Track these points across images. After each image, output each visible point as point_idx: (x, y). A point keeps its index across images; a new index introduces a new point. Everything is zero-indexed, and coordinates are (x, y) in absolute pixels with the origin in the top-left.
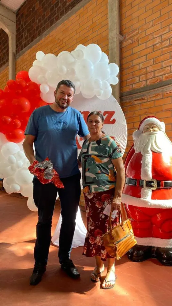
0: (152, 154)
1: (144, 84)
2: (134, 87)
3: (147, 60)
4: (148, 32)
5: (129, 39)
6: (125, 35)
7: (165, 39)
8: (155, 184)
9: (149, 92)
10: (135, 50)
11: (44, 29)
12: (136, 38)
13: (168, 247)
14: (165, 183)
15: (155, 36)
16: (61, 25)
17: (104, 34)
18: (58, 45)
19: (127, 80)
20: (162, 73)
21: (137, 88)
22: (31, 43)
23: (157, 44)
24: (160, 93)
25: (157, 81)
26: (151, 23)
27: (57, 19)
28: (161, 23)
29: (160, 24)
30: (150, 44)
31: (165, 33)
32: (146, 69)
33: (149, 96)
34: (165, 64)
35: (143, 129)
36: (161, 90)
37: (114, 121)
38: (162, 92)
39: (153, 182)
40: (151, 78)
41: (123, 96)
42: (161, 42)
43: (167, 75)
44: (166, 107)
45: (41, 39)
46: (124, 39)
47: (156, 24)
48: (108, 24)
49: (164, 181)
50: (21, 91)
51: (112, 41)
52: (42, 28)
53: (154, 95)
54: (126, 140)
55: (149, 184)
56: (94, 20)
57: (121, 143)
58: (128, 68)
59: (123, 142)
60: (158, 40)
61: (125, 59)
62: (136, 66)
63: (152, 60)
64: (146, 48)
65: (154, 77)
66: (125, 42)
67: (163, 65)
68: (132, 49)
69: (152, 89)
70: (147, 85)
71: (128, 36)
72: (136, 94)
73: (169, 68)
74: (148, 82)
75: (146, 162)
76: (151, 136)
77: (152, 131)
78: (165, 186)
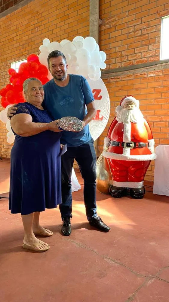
0: (131, 124)
2: (110, 67)
3: (123, 45)
4: (125, 20)
5: (108, 23)
6: (104, 20)
7: (137, 29)
8: (133, 145)
9: (123, 73)
10: (112, 35)
12: (114, 23)
13: (138, 187)
14: (139, 144)
15: (130, 25)
17: (84, 15)
18: (36, 18)
20: (134, 58)
21: (113, 68)
23: (131, 32)
24: (132, 75)
25: (130, 64)
26: (127, 13)
28: (135, 14)
31: (138, 24)
32: (122, 53)
33: (123, 76)
35: (123, 105)
36: (133, 72)
37: (100, 98)
39: (131, 143)
40: (125, 61)
42: (135, 32)
43: (138, 60)
44: (136, 86)
46: (103, 23)
47: (131, 14)
48: (89, 6)
49: (139, 142)
51: (93, 24)
53: (127, 76)
54: (109, 113)
55: (128, 145)
57: (105, 115)
58: (106, 50)
59: (106, 114)
60: (132, 29)
61: (103, 41)
62: (112, 49)
63: (127, 46)
64: (122, 35)
65: (128, 60)
66: (103, 26)
67: (136, 51)
68: (110, 33)
69: (125, 71)
70: (121, 66)
71: (106, 21)
72: (112, 74)
73: (140, 54)
74: (123, 64)
75: (127, 130)
76: (130, 111)
77: (131, 107)
78: (139, 146)
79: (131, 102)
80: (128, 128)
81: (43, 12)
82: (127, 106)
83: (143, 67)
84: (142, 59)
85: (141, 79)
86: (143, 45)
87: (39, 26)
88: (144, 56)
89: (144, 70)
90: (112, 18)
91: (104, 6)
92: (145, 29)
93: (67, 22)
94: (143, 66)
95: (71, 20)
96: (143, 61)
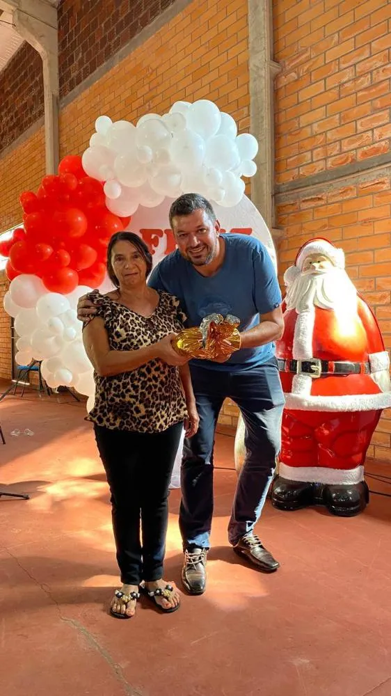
0: (316, 312)
1: (321, 167)
2: (301, 173)
3: (328, 115)
4: (330, 56)
5: (292, 70)
6: (284, 62)
7: (360, 72)
8: (318, 368)
9: (331, 185)
10: (304, 95)
11: (118, 44)
12: (306, 68)
13: (345, 483)
14: (336, 364)
15: (343, 66)
16: (153, 36)
17: (242, 59)
18: (146, 81)
19: (287, 159)
20: (356, 145)
21: (307, 175)
22: (90, 75)
23: (346, 82)
24: (352, 187)
25: (347, 160)
26: (336, 38)
27: (145, 22)
28: (355, 37)
29: (353, 39)
31: (363, 60)
32: (326, 136)
33: (331, 191)
34: (361, 125)
35: (302, 263)
36: (354, 180)
38: (356, 184)
39: (314, 364)
40: (335, 156)
41: (279, 193)
42: (355, 80)
43: (365, 148)
44: (363, 216)
45: (112, 67)
46: (282, 70)
47: (345, 39)
48: (248, 36)
49: (335, 361)
50: (68, 196)
51: (256, 75)
52: (113, 41)
53: (340, 191)
55: (307, 367)
56: (223, 26)
58: (290, 134)
60: (349, 74)
61: (283, 113)
62: (304, 129)
63: (337, 116)
64: (326, 91)
65: (341, 152)
66: (283, 77)
67: (359, 127)
68: (298, 92)
69: (336, 178)
70: (326, 169)
71: (289, 65)
72: (305, 189)
73: (370, 133)
74: (330, 162)
75: (302, 327)
76: (316, 277)
77: (317, 269)
78: (337, 370)
79: (320, 255)
80: (307, 324)
81: (157, 68)
82: (309, 265)
83: (377, 166)
84: (376, 145)
85: (375, 196)
86: (376, 110)
87: (154, 97)
88: (381, 136)
89: (381, 172)
90: (302, 54)
91: (283, 32)
92: (381, 70)
93: (206, 80)
94: (377, 164)
95: (213, 75)
96: (377, 150)
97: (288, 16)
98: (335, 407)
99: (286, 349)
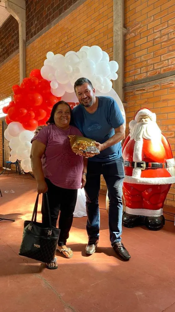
0: (144, 141)
1: (145, 76)
2: (136, 78)
3: (148, 53)
4: (150, 26)
5: (132, 32)
6: (129, 28)
7: (163, 34)
9: (149, 84)
10: (138, 43)
11: (53, 18)
12: (139, 31)
13: (155, 216)
14: (152, 164)
15: (155, 31)
16: (70, 14)
17: (110, 26)
18: (66, 35)
19: (130, 71)
20: (161, 66)
21: (138, 79)
22: (40, 31)
23: (157, 38)
24: (159, 85)
25: (156, 73)
26: (152, 18)
27: (66, 8)
28: (161, 18)
29: (160, 19)
30: (150, 38)
31: (164, 29)
32: (147, 62)
33: (149, 87)
35: (137, 119)
38: (160, 83)
40: (151, 71)
41: (126, 87)
42: (160, 37)
43: (165, 68)
44: (163, 98)
45: (50, 28)
46: (128, 32)
47: (157, 19)
48: (113, 16)
49: (152, 162)
50: (34, 87)
51: (116, 34)
52: (51, 16)
53: (153, 87)
55: (139, 165)
56: (101, 11)
58: (131, 60)
60: (158, 35)
61: (128, 51)
62: (137, 59)
63: (152, 53)
64: (147, 42)
65: (154, 69)
66: (128, 35)
67: (162, 59)
68: (135, 42)
69: (151, 81)
70: (147, 76)
71: (131, 29)
72: (137, 85)
73: (167, 61)
74: (148, 74)
75: (137, 147)
76: (143, 125)
77: (144, 122)
78: (152, 167)
79: (145, 115)
80: (139, 146)
81: (72, 28)
82: (140, 120)
83: (170, 76)
84: (170, 67)
85: (169, 89)
86: (170, 51)
87: (69, 42)
88: (172, 62)
89: (171, 79)
90: (137, 25)
91: (129, 14)
92: (172, 33)
93: (93, 35)
94: (170, 75)
95: (97, 33)
96: (170, 69)
97: (131, 8)
98: (151, 183)
99: (130, 156)
